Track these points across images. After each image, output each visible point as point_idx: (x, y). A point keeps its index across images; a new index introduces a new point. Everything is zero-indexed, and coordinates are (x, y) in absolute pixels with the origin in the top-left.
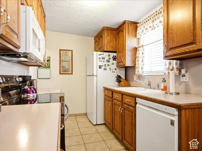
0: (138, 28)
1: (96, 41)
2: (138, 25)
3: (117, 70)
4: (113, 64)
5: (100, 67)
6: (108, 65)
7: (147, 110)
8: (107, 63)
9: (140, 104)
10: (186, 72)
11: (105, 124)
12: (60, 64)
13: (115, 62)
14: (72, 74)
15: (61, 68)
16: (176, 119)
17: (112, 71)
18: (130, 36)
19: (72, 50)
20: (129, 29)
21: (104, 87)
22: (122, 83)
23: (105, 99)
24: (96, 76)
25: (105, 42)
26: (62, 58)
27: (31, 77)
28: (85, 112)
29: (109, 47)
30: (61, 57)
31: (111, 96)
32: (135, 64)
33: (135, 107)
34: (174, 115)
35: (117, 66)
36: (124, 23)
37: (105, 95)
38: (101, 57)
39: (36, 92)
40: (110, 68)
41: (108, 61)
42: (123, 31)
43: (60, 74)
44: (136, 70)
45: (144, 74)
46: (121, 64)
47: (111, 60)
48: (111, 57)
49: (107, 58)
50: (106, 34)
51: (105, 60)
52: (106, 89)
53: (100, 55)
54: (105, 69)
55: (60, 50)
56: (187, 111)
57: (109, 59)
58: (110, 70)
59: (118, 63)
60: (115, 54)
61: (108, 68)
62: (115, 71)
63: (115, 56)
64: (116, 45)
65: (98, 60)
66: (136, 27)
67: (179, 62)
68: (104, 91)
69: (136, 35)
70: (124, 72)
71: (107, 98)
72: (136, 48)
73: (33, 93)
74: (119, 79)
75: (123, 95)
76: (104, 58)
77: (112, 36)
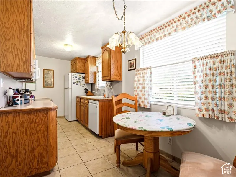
0: (97, 61)
1: (72, 64)
2: (97, 59)
3: (86, 85)
4: (83, 81)
5: (74, 83)
6: (79, 82)
7: (92, 105)
8: (78, 81)
9: (91, 102)
10: (112, 87)
11: (77, 121)
12: (44, 80)
13: (84, 80)
14: (53, 87)
15: (45, 83)
16: (98, 105)
17: (82, 85)
18: (92, 65)
19: (53, 70)
20: (91, 61)
21: (76, 96)
22: (88, 93)
23: (77, 104)
24: (71, 89)
25: (77, 67)
26: (46, 76)
27: (29, 89)
28: (63, 115)
29: (80, 70)
30: (45, 74)
31: (79, 101)
32: (95, 82)
33: (88, 104)
34: (97, 104)
35: (85, 83)
36: (88, 57)
37: (77, 101)
38: (74, 76)
39: (34, 98)
40: (81, 84)
41: (79, 79)
42: (88, 62)
43: (44, 87)
44: (96, 85)
45: (99, 88)
46: (87, 81)
47: (82, 79)
48: (81, 77)
49: (78, 77)
50: (78, 61)
51: (77, 79)
52: (77, 97)
53: (73, 75)
54: (77, 84)
55: (44, 69)
56: (102, 102)
57: (80, 78)
58: (81, 85)
59: (86, 81)
60: (84, 75)
61: (79, 84)
62: (84, 85)
63: (84, 76)
64: (85, 69)
65: (72, 78)
66: (96, 60)
67: (110, 82)
68: (76, 99)
69: (96, 64)
70: (90, 86)
71: (78, 103)
72: (96, 72)
73: (33, 98)
74: (86, 91)
75: (84, 99)
76: (76, 77)
77: (82, 63)
